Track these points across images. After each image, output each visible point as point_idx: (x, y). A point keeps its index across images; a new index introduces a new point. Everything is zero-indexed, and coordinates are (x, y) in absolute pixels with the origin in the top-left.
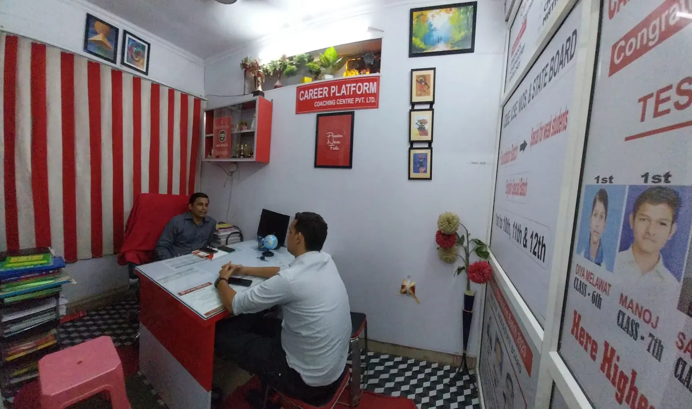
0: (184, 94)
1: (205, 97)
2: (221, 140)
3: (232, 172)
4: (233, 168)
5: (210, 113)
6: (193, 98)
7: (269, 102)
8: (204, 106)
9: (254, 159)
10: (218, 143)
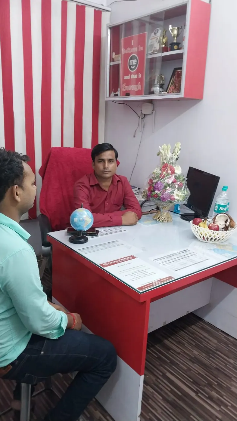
0: (80, 5)
1: (108, 6)
2: (131, 69)
3: (145, 115)
4: (147, 109)
5: (115, 30)
6: (93, 9)
7: (207, 4)
8: (106, 20)
9: (181, 95)
10: (127, 73)
